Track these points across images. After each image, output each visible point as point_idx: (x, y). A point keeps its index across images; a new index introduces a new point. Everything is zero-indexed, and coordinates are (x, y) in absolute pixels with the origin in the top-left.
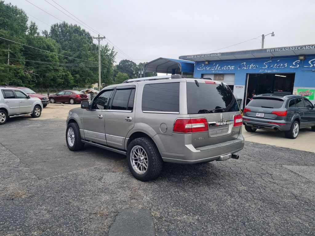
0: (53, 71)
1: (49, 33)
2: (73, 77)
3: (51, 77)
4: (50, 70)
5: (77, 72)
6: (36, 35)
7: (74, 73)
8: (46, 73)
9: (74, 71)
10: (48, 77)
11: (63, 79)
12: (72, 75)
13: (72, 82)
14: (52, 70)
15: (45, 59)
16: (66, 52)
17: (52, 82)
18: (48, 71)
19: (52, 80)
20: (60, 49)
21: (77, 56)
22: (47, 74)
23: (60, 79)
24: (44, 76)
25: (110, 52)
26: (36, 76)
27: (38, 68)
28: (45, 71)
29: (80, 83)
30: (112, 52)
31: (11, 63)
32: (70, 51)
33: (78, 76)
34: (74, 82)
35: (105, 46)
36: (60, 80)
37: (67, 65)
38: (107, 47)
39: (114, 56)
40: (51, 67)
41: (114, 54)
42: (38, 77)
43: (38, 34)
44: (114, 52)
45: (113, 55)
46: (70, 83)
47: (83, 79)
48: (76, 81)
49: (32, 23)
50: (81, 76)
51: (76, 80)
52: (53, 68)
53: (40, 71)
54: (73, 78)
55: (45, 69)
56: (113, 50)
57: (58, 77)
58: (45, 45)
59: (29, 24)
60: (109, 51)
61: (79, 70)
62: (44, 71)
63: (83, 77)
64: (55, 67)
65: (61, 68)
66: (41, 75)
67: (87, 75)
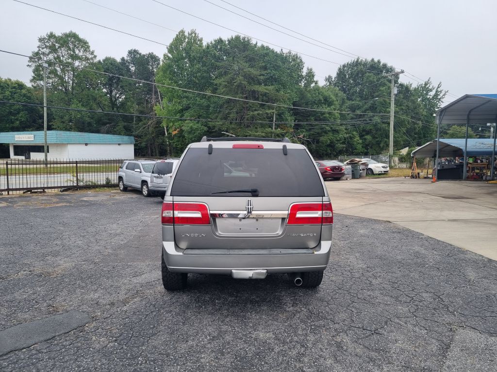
0: (331, 134)
1: (333, 79)
2: (361, 139)
3: (327, 141)
4: (326, 132)
5: (368, 133)
6: (313, 85)
7: (364, 133)
8: (321, 136)
9: (364, 131)
10: (322, 143)
11: (345, 144)
12: (361, 136)
13: (359, 147)
14: (329, 131)
15: (320, 117)
16: (354, 102)
17: (328, 149)
18: (323, 134)
19: (329, 146)
20: (343, 99)
21: (371, 106)
22: (322, 139)
23: (340, 143)
24: (318, 142)
25: (432, 93)
26: (308, 141)
27: (310, 130)
28: (320, 135)
29: (371, 148)
30: (437, 91)
31: (278, 126)
32: (360, 101)
33: (368, 137)
34: (363, 147)
35: (424, 83)
36: (340, 146)
37: (353, 122)
38: (427, 85)
39: (440, 99)
40: (327, 128)
41: (441, 95)
42: (310, 143)
43: (316, 83)
44: (441, 91)
45: (439, 97)
46: (356, 149)
47: (377, 141)
48: (366, 146)
49: (308, 69)
50: (374, 137)
51: (367, 143)
52: (331, 128)
53: (313, 134)
54: (360, 141)
55: (320, 131)
56: (438, 87)
57: (338, 140)
58: (321, 98)
59: (304, 72)
60: (431, 90)
61: (371, 128)
62: (318, 133)
63: (377, 138)
64: (334, 127)
65: (343, 128)
66: (314, 140)
67: (384, 136)
